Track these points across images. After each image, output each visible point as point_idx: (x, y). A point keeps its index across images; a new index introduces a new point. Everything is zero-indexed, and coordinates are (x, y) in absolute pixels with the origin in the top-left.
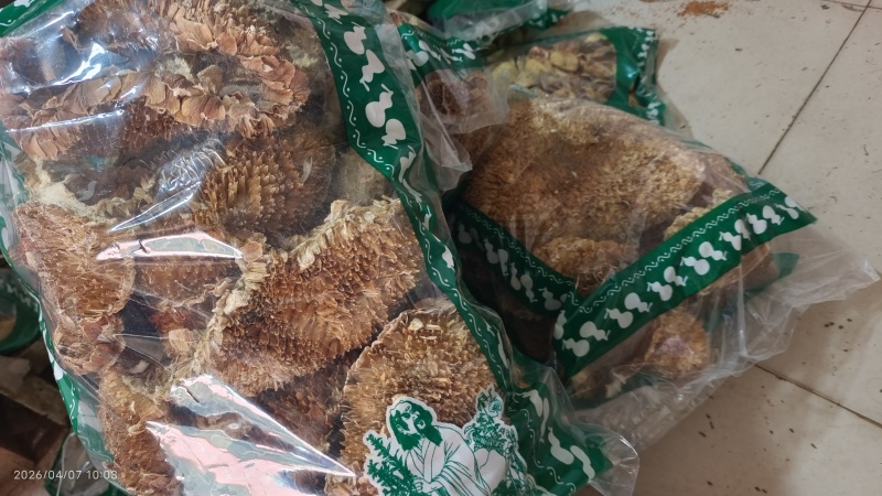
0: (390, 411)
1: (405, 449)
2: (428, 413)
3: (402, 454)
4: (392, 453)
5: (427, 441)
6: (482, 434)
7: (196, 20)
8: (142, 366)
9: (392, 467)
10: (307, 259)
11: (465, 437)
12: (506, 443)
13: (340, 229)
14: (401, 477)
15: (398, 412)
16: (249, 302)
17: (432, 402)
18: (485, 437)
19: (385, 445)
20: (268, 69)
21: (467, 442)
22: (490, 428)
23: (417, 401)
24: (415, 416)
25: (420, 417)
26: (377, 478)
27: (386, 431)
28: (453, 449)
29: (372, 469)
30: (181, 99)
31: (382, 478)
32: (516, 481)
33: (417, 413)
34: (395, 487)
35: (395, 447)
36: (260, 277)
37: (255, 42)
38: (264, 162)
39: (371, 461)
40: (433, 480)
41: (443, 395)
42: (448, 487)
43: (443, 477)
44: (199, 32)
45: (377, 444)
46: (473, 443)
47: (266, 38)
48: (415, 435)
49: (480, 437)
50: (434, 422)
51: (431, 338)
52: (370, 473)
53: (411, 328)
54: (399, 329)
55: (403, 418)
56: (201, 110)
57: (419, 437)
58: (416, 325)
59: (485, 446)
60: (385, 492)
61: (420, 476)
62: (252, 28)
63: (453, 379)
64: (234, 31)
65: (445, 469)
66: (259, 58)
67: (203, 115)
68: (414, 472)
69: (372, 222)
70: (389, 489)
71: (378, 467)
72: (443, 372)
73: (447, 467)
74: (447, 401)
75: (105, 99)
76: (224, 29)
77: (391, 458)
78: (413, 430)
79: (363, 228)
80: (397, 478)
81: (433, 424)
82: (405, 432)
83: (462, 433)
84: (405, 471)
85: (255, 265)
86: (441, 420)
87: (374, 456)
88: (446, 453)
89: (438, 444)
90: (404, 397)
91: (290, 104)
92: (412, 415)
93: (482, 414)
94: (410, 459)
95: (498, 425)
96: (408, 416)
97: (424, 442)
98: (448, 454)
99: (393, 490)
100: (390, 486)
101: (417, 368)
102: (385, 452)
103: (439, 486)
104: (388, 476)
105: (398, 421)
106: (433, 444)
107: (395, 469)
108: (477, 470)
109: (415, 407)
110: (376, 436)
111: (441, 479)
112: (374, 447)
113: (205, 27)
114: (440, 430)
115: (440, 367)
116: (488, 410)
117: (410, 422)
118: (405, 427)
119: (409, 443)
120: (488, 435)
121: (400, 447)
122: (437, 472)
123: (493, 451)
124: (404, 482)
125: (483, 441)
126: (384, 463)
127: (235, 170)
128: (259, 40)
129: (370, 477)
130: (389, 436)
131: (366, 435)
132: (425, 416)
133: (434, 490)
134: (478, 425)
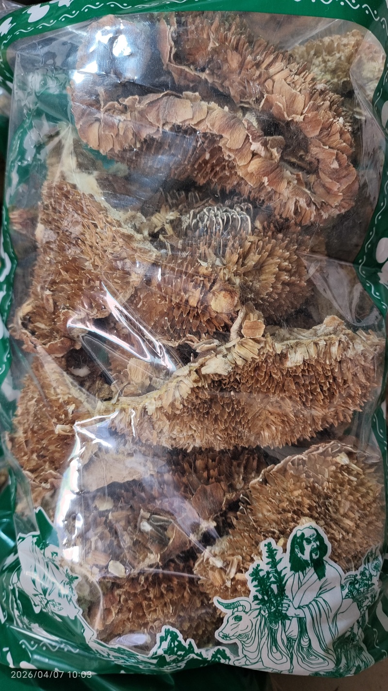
0: (298, 531)
1: (291, 569)
2: (326, 547)
3: (287, 573)
4: (279, 568)
5: (312, 570)
6: (357, 586)
7: (295, 88)
8: (83, 372)
9: (273, 579)
10: (295, 359)
11: (343, 582)
12: (367, 600)
13: (331, 344)
14: (276, 591)
15: (303, 535)
16: (229, 373)
17: (332, 539)
18: (358, 590)
19: (277, 558)
20: (335, 165)
21: (342, 587)
22: (366, 585)
23: (321, 531)
24: (315, 544)
25: (318, 548)
26: (256, 583)
27: (285, 545)
28: (328, 588)
29: (256, 572)
30: (254, 154)
31: (260, 584)
32: (354, 634)
33: (318, 543)
34: (266, 598)
35: (285, 564)
36: (249, 356)
37: (338, 135)
38: (287, 248)
39: (258, 565)
40: (299, 607)
41: (343, 538)
42: (309, 619)
43: (309, 608)
44: (292, 100)
45: (271, 553)
46: (347, 591)
47: (348, 136)
48: (306, 561)
49: (355, 588)
50: (326, 558)
51: (352, 478)
52: (252, 575)
53: (338, 459)
54: (324, 454)
55: (305, 542)
56: (266, 174)
57: (308, 565)
58: (343, 459)
59: (353, 598)
60: (256, 598)
61: (290, 598)
62: (341, 120)
63: (358, 526)
64: (325, 115)
65: (314, 603)
66: (335, 151)
67: (265, 180)
68: (288, 593)
69: (360, 352)
70: (260, 597)
71: (261, 574)
72: (352, 515)
73: (316, 601)
74: (343, 543)
75: (185, 121)
76: (317, 108)
77: (276, 571)
78: (306, 556)
79: (350, 353)
80: (272, 591)
81: (324, 558)
82: (300, 555)
83: (343, 578)
84: (282, 589)
85: (251, 342)
86: (331, 558)
87: (263, 563)
88: (320, 589)
89: (320, 578)
90: (313, 524)
91: (336, 206)
92: (313, 543)
93: (365, 568)
94: (291, 579)
95: (373, 584)
96: (309, 542)
97: (310, 571)
98: (322, 590)
99: (263, 600)
100: (263, 595)
101: (331, 500)
102: (274, 564)
103: (302, 615)
104: (265, 585)
105: (299, 542)
106: (315, 576)
107: (274, 583)
108: (336, 615)
109: (319, 538)
110: (274, 545)
111: (306, 610)
112: (267, 555)
113: (301, 99)
114: (327, 566)
115: (351, 509)
116: (370, 566)
117: (308, 548)
118: (302, 551)
119: (298, 565)
120: (362, 589)
121: (289, 565)
122: (305, 602)
123: (355, 604)
124: (276, 597)
125: (355, 593)
126: (268, 573)
127: (261, 243)
128: (342, 133)
129: (250, 579)
130: (285, 551)
131: (266, 542)
132: (322, 549)
133: (297, 616)
134: (359, 577)
